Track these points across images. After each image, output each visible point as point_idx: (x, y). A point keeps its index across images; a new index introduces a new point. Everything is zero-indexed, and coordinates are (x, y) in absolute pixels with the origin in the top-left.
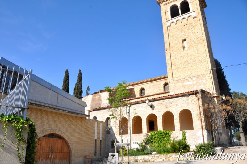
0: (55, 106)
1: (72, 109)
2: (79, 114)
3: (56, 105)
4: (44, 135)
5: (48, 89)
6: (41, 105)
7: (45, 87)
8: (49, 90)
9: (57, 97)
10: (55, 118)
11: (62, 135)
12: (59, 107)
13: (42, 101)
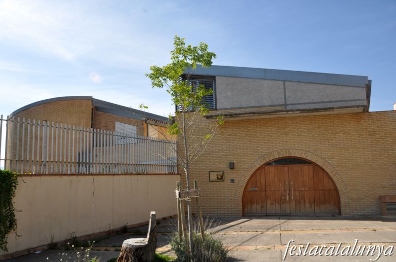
0: (282, 105)
1: (326, 100)
2: (333, 108)
3: (283, 103)
4: (265, 162)
5: (261, 80)
6: (236, 114)
7: (253, 78)
8: (263, 82)
9: (282, 87)
10: (285, 128)
11: (309, 157)
12: (292, 104)
13: (252, 105)
